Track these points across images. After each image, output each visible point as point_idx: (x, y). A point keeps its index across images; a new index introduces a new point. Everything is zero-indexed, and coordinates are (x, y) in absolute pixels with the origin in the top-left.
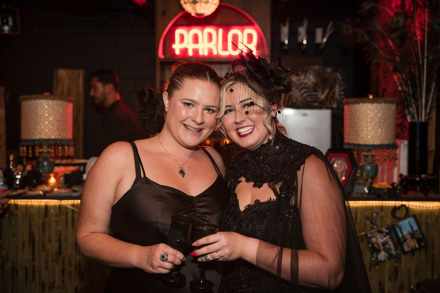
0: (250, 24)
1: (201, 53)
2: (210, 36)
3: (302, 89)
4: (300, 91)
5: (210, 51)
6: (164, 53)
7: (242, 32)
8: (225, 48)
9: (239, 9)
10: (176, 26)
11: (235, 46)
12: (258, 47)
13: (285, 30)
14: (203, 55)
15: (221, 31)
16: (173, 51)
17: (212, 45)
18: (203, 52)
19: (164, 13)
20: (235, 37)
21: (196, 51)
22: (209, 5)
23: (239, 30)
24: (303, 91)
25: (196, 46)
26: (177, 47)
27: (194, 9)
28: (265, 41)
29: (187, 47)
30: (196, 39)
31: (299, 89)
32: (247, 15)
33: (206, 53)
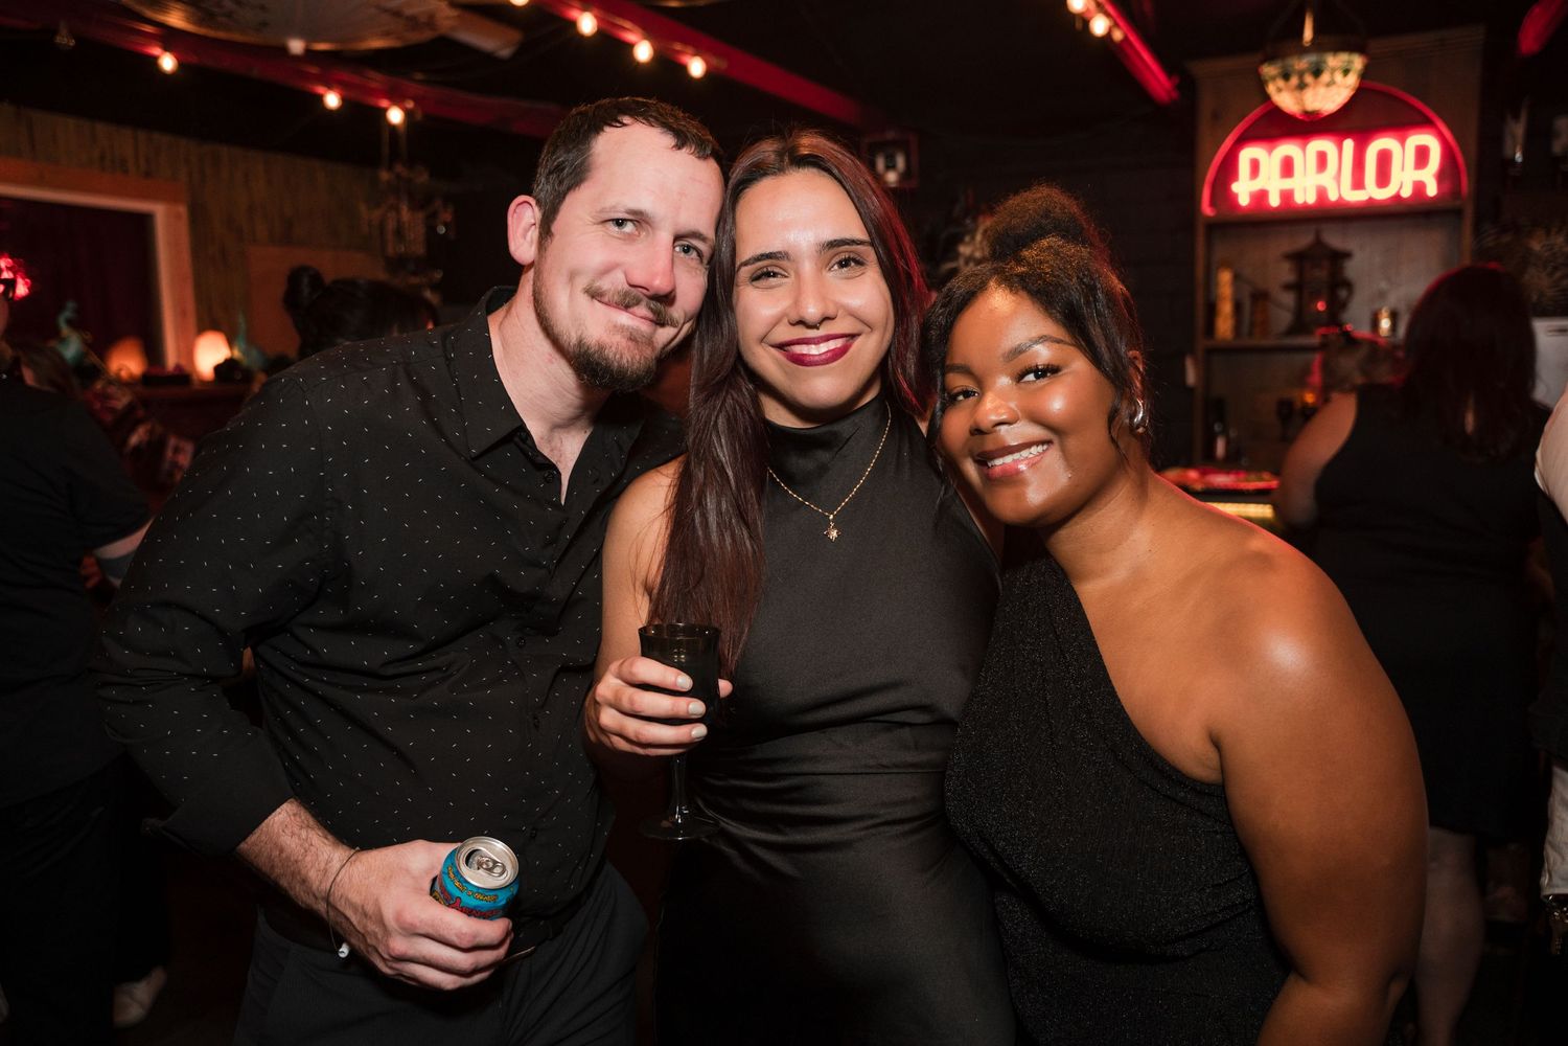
0: (1423, 123)
1: (1299, 199)
2: (1322, 159)
3: (1556, 268)
4: (1551, 275)
5: (1322, 193)
6: (1212, 204)
7: (1403, 142)
8: (1358, 183)
9: (1399, 92)
10: (1243, 140)
11: (1383, 178)
12: (1441, 177)
13: (1517, 129)
14: (1305, 202)
15: (1349, 145)
16: (1233, 198)
17: (1326, 179)
18: (1305, 196)
19: (1216, 116)
20: (1384, 158)
21: (1287, 196)
22: (1334, 89)
23: (1396, 139)
24: (1558, 274)
25: (1287, 184)
26: (1243, 190)
27: (1300, 101)
28: (1461, 159)
29: (1267, 187)
30: (1287, 168)
31: (1549, 269)
32: (1418, 103)
33: (1311, 199)
